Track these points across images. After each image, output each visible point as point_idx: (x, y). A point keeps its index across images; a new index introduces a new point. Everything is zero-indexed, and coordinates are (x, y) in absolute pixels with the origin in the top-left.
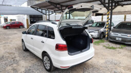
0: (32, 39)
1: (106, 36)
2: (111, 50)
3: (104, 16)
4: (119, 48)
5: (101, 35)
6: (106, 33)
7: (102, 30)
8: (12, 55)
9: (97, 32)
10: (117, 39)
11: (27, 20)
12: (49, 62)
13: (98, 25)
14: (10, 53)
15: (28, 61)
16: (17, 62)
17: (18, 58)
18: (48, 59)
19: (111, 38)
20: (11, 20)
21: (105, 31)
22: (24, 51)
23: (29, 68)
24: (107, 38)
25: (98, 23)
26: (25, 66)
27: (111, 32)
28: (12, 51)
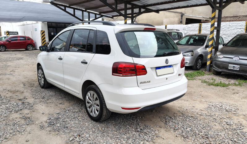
0: (61, 59)
1: (208, 63)
2: (219, 88)
3: (203, 25)
4: (235, 85)
5: (197, 61)
6: (209, 56)
7: (200, 50)
8: (18, 94)
9: (189, 54)
10: (231, 67)
11: (43, 33)
12: (98, 102)
13: (192, 41)
14: (14, 92)
15: (53, 105)
16: (31, 107)
17: (31, 100)
18: (96, 96)
19: (218, 66)
20: (8, 33)
21: (207, 54)
22: (43, 87)
23: (56, 116)
24: (211, 66)
25: (191, 37)
26: (47, 112)
27: (218, 53)
28: (17, 89)
